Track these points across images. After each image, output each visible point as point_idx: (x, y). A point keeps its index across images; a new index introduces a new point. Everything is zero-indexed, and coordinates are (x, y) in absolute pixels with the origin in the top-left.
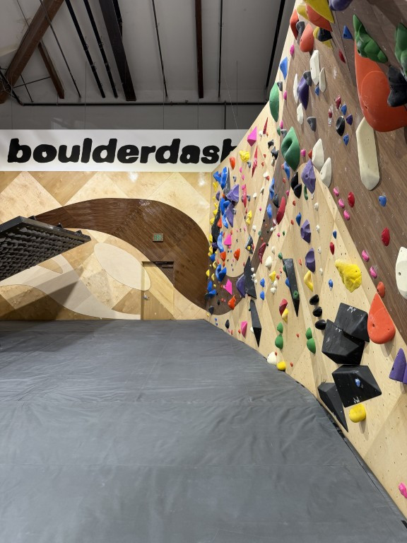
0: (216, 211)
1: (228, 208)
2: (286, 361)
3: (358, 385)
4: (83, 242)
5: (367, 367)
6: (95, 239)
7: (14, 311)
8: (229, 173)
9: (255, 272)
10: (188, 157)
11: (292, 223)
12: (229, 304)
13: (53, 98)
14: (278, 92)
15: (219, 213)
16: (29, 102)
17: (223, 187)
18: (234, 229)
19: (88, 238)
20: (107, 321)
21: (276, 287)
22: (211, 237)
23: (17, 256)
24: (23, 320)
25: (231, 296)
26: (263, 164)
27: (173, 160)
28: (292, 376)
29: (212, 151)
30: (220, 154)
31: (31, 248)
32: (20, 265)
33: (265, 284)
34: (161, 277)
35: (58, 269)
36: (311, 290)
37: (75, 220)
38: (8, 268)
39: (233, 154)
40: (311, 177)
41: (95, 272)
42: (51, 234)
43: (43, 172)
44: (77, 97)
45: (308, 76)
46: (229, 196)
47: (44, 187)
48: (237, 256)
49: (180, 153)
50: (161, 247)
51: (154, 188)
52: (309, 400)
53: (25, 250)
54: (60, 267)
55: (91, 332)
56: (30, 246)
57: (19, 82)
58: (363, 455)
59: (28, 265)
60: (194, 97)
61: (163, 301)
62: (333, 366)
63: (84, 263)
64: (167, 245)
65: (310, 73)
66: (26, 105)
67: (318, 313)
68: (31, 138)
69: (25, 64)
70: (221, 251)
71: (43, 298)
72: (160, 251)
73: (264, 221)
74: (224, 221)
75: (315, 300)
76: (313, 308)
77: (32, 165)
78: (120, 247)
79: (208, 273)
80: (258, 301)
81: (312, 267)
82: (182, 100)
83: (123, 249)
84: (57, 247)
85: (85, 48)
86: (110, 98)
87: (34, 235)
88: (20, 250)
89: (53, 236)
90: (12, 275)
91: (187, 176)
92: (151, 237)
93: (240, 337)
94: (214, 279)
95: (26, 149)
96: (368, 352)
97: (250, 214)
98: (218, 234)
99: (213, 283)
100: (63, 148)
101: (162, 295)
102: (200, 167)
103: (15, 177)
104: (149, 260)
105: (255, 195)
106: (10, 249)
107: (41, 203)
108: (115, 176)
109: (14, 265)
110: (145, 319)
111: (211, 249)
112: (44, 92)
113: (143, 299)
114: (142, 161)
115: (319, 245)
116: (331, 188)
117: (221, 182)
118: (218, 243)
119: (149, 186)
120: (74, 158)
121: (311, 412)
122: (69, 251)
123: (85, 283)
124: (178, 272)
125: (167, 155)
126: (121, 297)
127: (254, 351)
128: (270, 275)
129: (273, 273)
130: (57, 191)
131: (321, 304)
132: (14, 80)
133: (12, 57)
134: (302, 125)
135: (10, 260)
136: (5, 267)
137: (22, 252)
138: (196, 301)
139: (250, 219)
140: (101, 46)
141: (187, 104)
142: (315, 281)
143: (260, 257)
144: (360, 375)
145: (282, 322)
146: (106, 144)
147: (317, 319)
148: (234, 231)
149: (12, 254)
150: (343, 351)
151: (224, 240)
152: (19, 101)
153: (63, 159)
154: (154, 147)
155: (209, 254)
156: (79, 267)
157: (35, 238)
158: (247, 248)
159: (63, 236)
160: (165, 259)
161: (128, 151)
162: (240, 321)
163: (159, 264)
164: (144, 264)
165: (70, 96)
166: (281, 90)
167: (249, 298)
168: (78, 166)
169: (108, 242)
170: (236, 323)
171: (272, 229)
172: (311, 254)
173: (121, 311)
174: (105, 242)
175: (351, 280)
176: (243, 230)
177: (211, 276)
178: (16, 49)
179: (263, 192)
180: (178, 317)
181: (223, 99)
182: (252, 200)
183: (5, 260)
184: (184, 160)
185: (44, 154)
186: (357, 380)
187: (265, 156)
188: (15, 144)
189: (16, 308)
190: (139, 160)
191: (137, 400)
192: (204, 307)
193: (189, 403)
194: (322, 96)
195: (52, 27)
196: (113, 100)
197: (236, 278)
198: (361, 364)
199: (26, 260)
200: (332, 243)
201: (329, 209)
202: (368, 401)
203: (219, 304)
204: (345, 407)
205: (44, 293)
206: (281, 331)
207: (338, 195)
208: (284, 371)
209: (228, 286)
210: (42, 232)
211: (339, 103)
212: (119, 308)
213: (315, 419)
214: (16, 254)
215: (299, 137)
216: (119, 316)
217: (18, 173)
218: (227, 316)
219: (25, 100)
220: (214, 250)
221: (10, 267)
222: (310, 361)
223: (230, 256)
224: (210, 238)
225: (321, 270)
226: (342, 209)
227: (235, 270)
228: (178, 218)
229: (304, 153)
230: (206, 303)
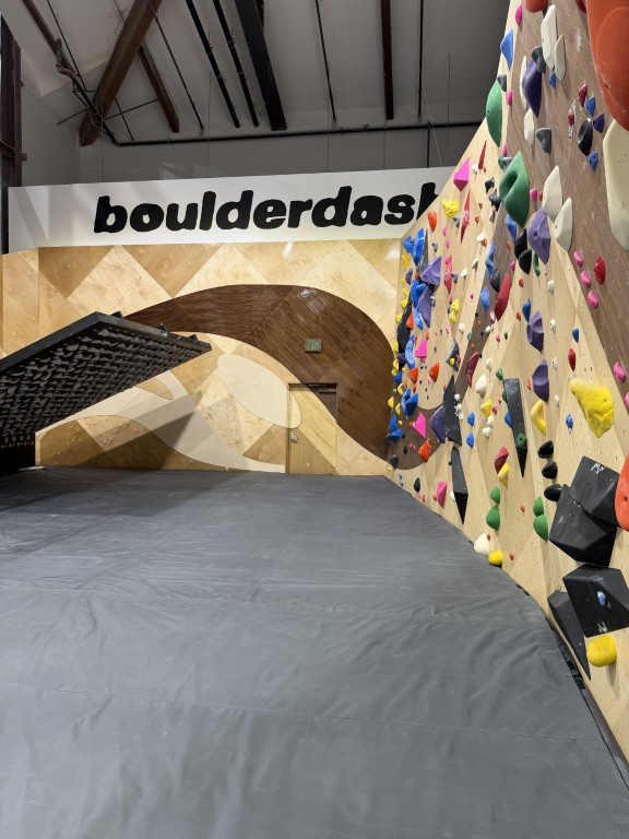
0: (406, 302)
1: (422, 297)
2: (504, 550)
3: (602, 602)
4: (200, 352)
5: (618, 572)
6: (218, 349)
7: (104, 454)
8: (426, 237)
9: (461, 401)
10: (364, 214)
11: (519, 317)
12: (420, 452)
13: (163, 132)
14: (500, 94)
15: (409, 306)
16: (128, 140)
17: (417, 261)
18: (431, 331)
19: (208, 347)
20: (235, 473)
21: (492, 427)
22: (397, 344)
23: (102, 373)
24: (116, 468)
25: (424, 440)
26: (477, 220)
27: (339, 221)
28: (512, 575)
29: (402, 204)
30: (415, 208)
31: (120, 361)
32: (108, 386)
33: (476, 422)
34: (317, 408)
35: (166, 394)
36: (543, 432)
37: (190, 320)
38: (90, 390)
39: (434, 207)
40: (542, 235)
41: (218, 399)
42: (147, 340)
43: (144, 247)
44: (198, 128)
45: (537, 55)
46: (425, 276)
47: (146, 269)
48: (434, 376)
49: (351, 209)
50: (317, 361)
51: (308, 266)
52: (534, 618)
53: (112, 364)
54: (169, 391)
55: (208, 489)
56: (118, 358)
57: (114, 110)
58: (611, 723)
59: (120, 386)
60: (377, 117)
61: (319, 446)
62: (570, 565)
63: (203, 384)
64: (327, 358)
65: (541, 50)
66: (123, 145)
67: (550, 472)
68: (127, 195)
69: (121, 82)
70: (411, 367)
71: (143, 436)
72: (316, 366)
73: (477, 315)
74: (417, 318)
75: (546, 451)
76: (544, 462)
77: (129, 235)
78: (255, 361)
79: (391, 402)
80: (464, 449)
81: (543, 393)
82: (358, 124)
83: (259, 363)
84: (161, 360)
85: (208, 49)
86: (247, 127)
87: (121, 341)
88: (104, 363)
89: (151, 343)
90: (98, 401)
91: (360, 245)
92: (302, 344)
93: (435, 507)
94: (399, 412)
95: (120, 212)
96: (621, 547)
97: (456, 305)
98: (408, 339)
99: (398, 418)
100: (173, 208)
101: (318, 435)
102: (383, 230)
103: (105, 254)
104: (298, 381)
105: (464, 273)
106: (88, 362)
107: (142, 293)
108: (250, 250)
109: (99, 386)
110: (292, 472)
111: (396, 364)
112: (149, 123)
113: (289, 441)
114: (290, 225)
115: (554, 355)
116: (570, 251)
117: (414, 253)
118: (407, 353)
119: (301, 263)
120: (189, 224)
121: (533, 639)
122: (182, 366)
123: (205, 415)
124: (343, 400)
125: (330, 213)
126: (256, 438)
127: (456, 530)
128: (483, 406)
129: (488, 403)
130: (164, 275)
131: (557, 458)
132: (106, 108)
133: (102, 72)
134: (533, 146)
135: (91, 378)
136: (86, 388)
137: (107, 366)
138: (372, 447)
139: (456, 312)
140: (231, 45)
141: (366, 130)
142: (549, 419)
143: (469, 376)
144: (604, 585)
145: (499, 485)
146: (237, 199)
147: (550, 483)
148: (432, 335)
149: (92, 369)
150: (580, 542)
151: (415, 348)
152: (113, 140)
153: (174, 225)
154: (310, 202)
155: (394, 372)
156: (196, 391)
157: (123, 345)
158: (449, 362)
159: (167, 344)
160: (324, 380)
161: (270, 209)
162: (436, 481)
163: (315, 388)
164: (292, 386)
165: (188, 129)
166: (505, 89)
167: (451, 444)
168: (195, 236)
169: (238, 352)
170: (430, 484)
171: (488, 329)
172: (542, 371)
173: (256, 458)
174: (233, 353)
175: (596, 416)
176: (444, 333)
177: (395, 406)
178: (108, 59)
179: (476, 266)
180: (342, 471)
181: (426, 119)
182: (460, 280)
183: (83, 379)
184: (357, 221)
185: (146, 219)
186: (600, 594)
187: (481, 205)
188: (104, 205)
189: (106, 450)
190: (286, 222)
191: (250, 600)
192: (383, 456)
193: (330, 609)
194: (560, 87)
195: (157, 21)
196: (252, 130)
197: (433, 411)
198: (610, 566)
199: (116, 378)
200: (571, 351)
201: (568, 290)
202: (619, 632)
203: (405, 452)
204: (587, 636)
205: (146, 429)
206: (497, 501)
207: (580, 264)
208: (500, 566)
209: (419, 424)
210: (133, 337)
211: (584, 94)
212: (253, 454)
213: (537, 651)
214: (99, 369)
215: (528, 168)
216: (254, 466)
217: (109, 248)
218: (417, 472)
219: (122, 137)
220: (401, 365)
221: (94, 388)
222: (539, 553)
223: (424, 376)
224: (394, 346)
225: (557, 398)
226: (587, 287)
227: (430, 398)
228: (346, 314)
229: (535, 194)
230: (387, 450)
